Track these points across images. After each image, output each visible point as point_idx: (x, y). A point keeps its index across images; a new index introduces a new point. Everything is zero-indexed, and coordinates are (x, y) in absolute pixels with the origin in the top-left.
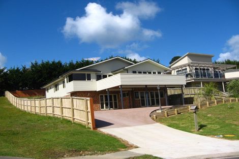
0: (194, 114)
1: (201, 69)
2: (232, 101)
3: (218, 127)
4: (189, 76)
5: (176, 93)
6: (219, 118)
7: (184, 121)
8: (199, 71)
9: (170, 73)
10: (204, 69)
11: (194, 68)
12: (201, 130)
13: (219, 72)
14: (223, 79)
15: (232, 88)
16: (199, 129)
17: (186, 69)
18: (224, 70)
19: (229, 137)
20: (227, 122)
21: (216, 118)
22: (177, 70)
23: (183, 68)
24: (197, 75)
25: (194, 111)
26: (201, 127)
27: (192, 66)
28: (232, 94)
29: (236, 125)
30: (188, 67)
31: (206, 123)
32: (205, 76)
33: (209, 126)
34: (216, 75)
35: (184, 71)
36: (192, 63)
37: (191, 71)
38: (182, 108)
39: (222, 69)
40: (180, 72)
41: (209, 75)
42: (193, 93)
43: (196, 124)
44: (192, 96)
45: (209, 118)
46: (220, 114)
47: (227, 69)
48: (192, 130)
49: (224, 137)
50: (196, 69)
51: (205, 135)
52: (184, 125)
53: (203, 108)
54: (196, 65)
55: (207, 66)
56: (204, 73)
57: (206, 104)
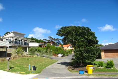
0: (8, 61)
1: (18, 40)
2: (29, 56)
3: (19, 68)
4: (12, 43)
5: (4, 51)
6: (20, 64)
7: (3, 65)
8: (17, 41)
9: (2, 40)
10: (20, 40)
11: (15, 39)
12: (10, 70)
13: (27, 42)
14: (28, 46)
15: (30, 51)
16: (9, 69)
17: (11, 39)
18: (29, 42)
19: (22, 73)
20: (24, 66)
21: (19, 64)
22: (6, 39)
23: (9, 38)
24: (16, 43)
25: (8, 60)
26: (11, 68)
27: (14, 38)
28: (30, 54)
29: (27, 68)
30: (12, 38)
31: (14, 66)
32: (20, 44)
33: (15, 68)
34: (25, 44)
35: (10, 40)
36: (14, 36)
37: (13, 40)
38: (4, 58)
39: (28, 41)
40: (8, 40)
41: (22, 43)
42: (12, 51)
43: (8, 67)
44: (11, 53)
45: (16, 64)
46: (22, 62)
47: (31, 42)
48: (6, 70)
49: (20, 73)
50: (16, 40)
51: (12, 72)
52: (2, 67)
53: (15, 59)
54: (16, 38)
55: (22, 39)
56: (20, 42)
57: (16, 57)
